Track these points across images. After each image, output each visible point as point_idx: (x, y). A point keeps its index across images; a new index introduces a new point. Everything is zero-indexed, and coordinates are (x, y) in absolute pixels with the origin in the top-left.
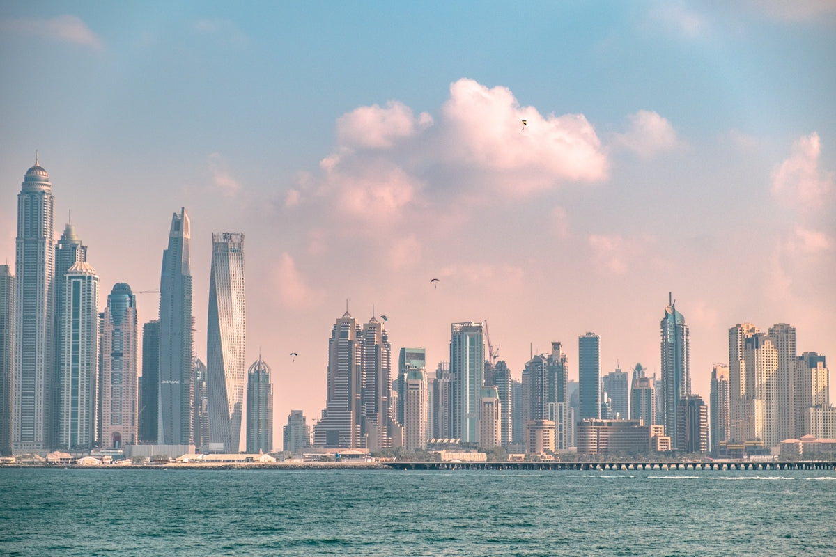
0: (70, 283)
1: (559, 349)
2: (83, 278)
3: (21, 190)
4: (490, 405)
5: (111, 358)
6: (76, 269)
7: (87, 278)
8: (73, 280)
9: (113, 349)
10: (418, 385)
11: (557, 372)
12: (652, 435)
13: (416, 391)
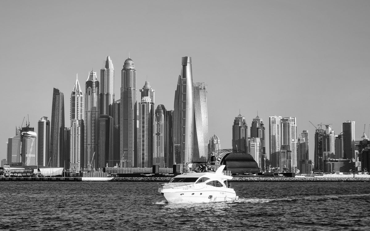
0: (141, 105)
1: (328, 128)
2: (146, 103)
3: (123, 68)
4: (284, 153)
5: (156, 135)
6: (143, 100)
7: (147, 103)
8: (142, 104)
9: (157, 132)
10: (254, 145)
11: (327, 138)
12: (356, 167)
13: (254, 147)
